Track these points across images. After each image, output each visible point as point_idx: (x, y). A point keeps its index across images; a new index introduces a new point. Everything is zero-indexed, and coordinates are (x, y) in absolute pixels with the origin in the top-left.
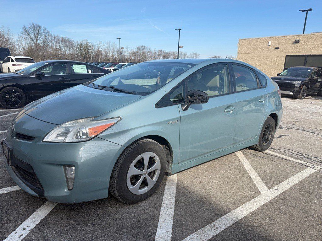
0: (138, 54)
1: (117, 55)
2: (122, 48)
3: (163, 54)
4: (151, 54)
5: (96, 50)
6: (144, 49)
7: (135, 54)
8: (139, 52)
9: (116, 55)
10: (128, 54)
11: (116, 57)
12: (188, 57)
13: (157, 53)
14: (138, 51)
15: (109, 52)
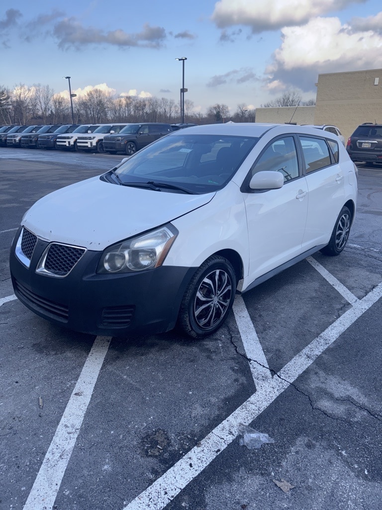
1: (53, 107)
3: (133, 103)
5: (14, 99)
6: (100, 96)
15: (39, 103)
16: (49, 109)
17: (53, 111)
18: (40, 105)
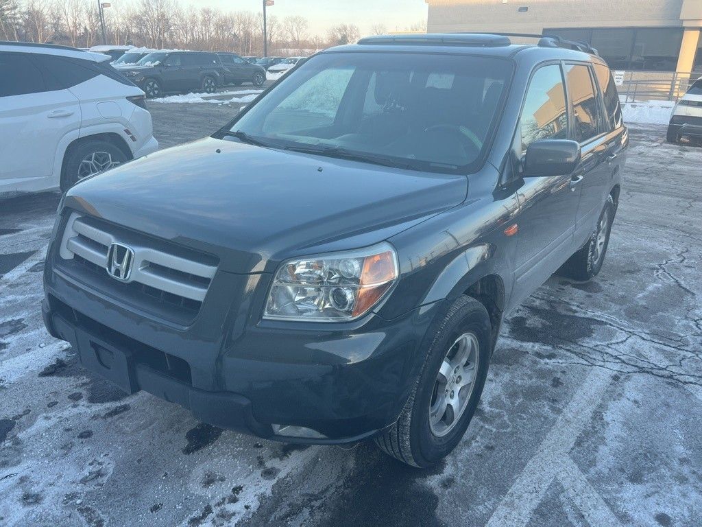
0: (147, 20)
1: (87, 22)
2: (104, 5)
3: (214, 20)
4: (182, 19)
5: (24, 9)
6: (161, 7)
7: (138, 20)
8: (149, 15)
9: (85, 22)
10: (120, 20)
11: (85, 29)
12: (279, 27)
13: (200, 18)
14: (146, 12)
15: (63, 15)
16: (80, 25)
17: (88, 28)
18: (65, 18)
